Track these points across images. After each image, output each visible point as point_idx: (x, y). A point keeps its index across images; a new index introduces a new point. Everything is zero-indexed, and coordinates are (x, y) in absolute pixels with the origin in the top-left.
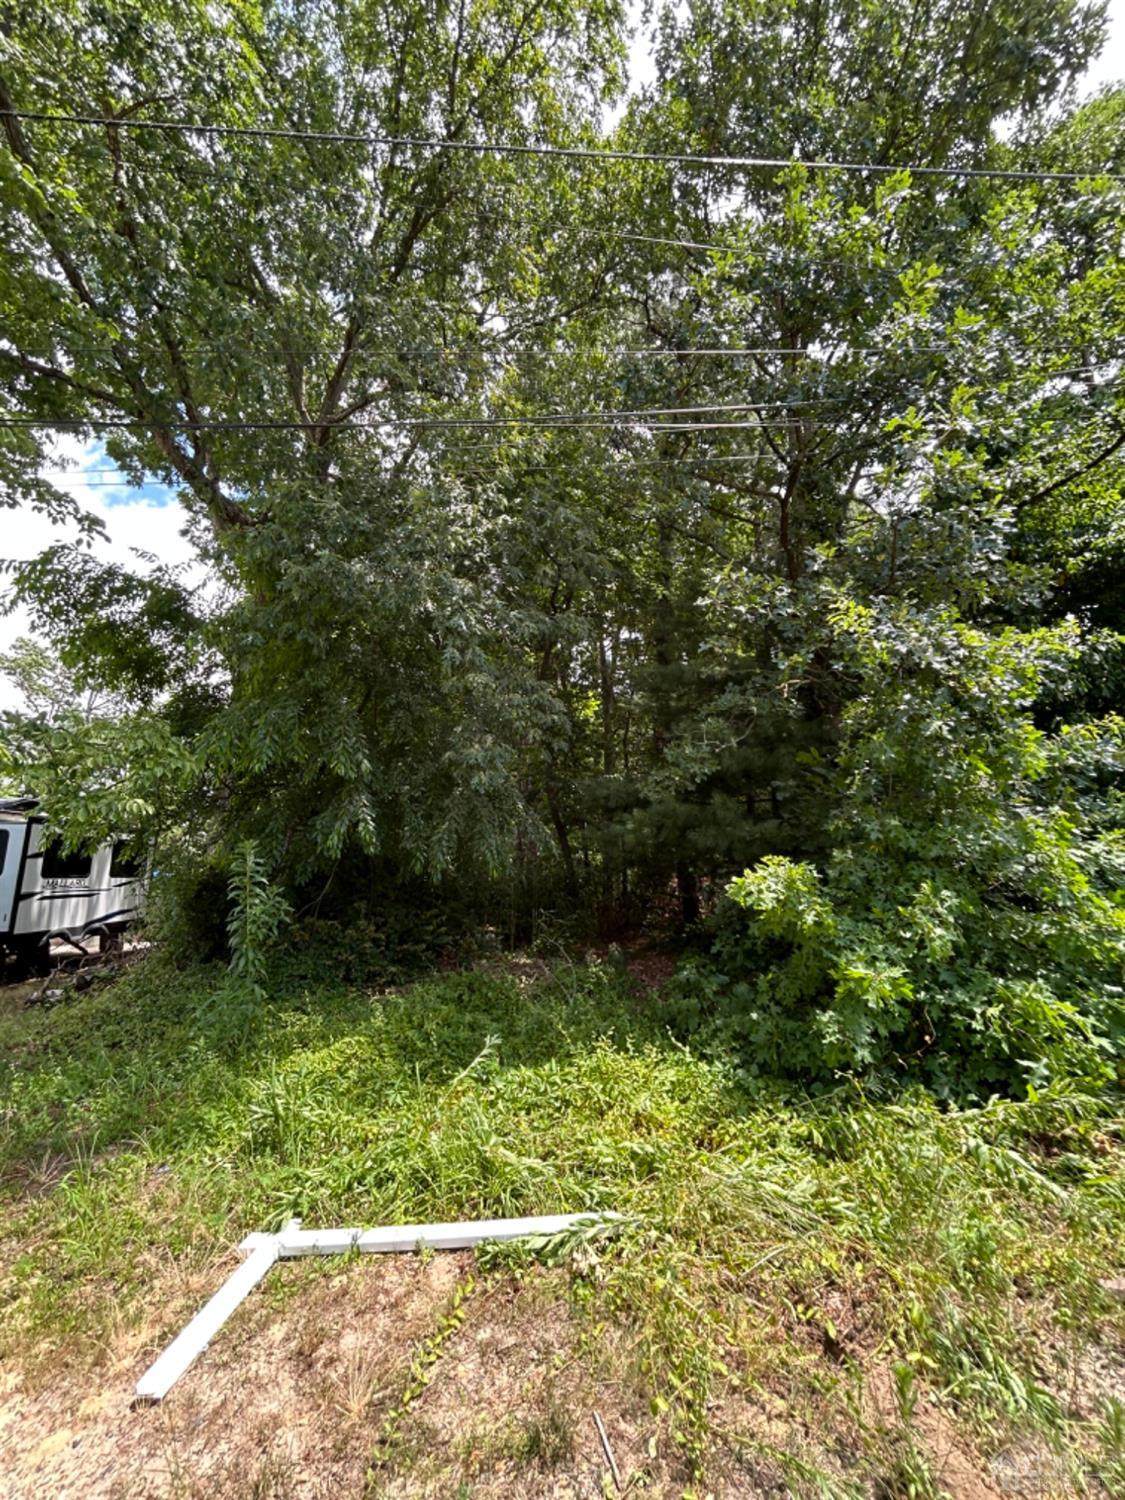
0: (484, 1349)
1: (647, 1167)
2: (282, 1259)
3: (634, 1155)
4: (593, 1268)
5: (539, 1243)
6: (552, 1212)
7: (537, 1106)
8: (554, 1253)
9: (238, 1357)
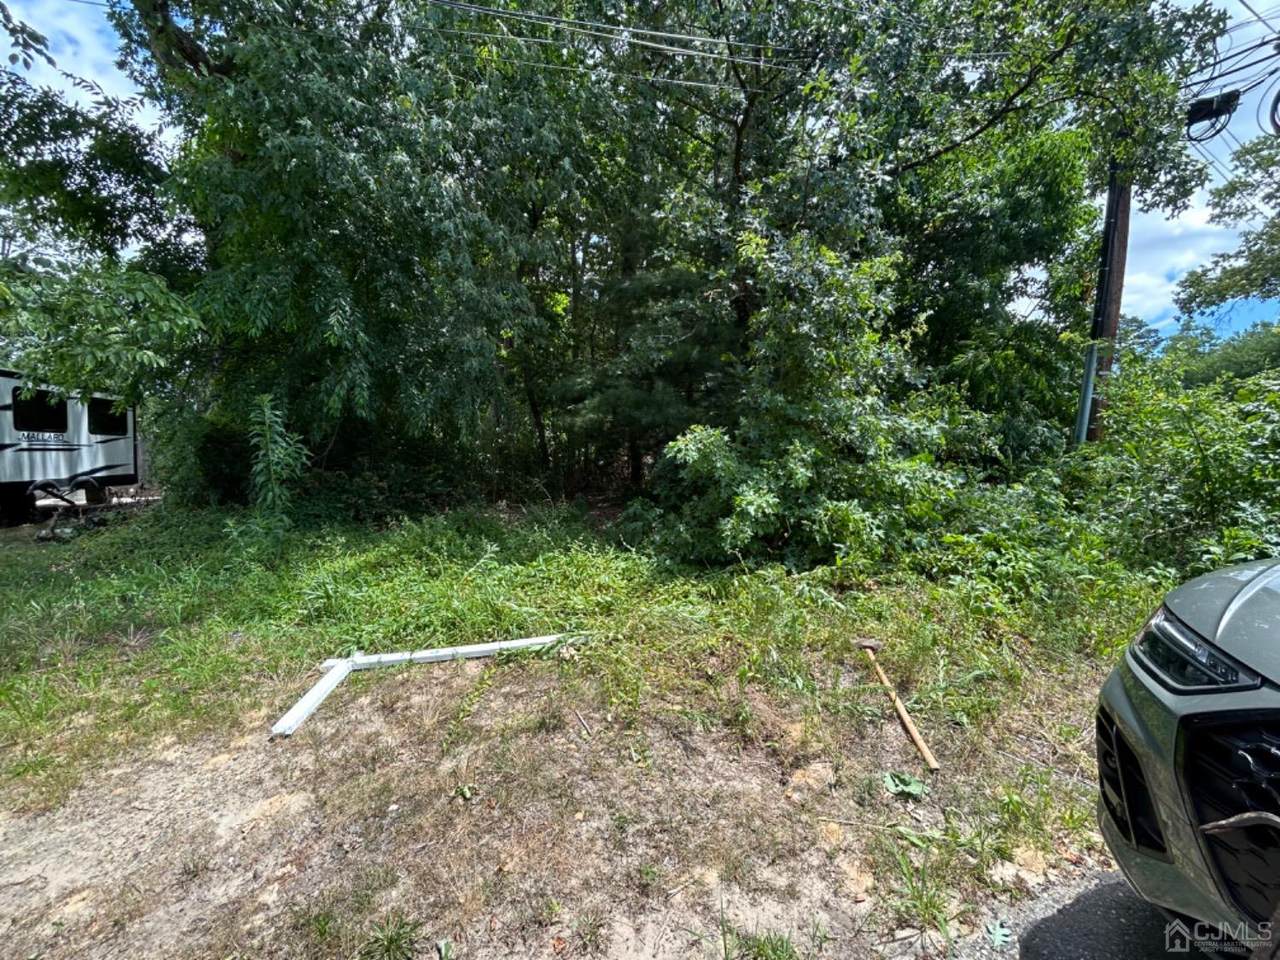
0: (506, 696)
1: (607, 610)
2: (354, 671)
3: (598, 604)
4: (572, 656)
5: (538, 648)
6: (544, 634)
7: (528, 584)
8: (548, 652)
9: (339, 713)
